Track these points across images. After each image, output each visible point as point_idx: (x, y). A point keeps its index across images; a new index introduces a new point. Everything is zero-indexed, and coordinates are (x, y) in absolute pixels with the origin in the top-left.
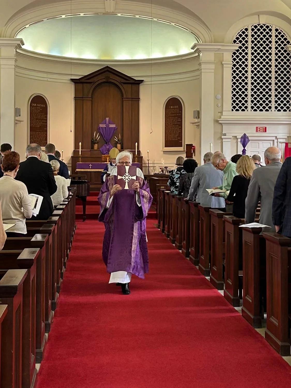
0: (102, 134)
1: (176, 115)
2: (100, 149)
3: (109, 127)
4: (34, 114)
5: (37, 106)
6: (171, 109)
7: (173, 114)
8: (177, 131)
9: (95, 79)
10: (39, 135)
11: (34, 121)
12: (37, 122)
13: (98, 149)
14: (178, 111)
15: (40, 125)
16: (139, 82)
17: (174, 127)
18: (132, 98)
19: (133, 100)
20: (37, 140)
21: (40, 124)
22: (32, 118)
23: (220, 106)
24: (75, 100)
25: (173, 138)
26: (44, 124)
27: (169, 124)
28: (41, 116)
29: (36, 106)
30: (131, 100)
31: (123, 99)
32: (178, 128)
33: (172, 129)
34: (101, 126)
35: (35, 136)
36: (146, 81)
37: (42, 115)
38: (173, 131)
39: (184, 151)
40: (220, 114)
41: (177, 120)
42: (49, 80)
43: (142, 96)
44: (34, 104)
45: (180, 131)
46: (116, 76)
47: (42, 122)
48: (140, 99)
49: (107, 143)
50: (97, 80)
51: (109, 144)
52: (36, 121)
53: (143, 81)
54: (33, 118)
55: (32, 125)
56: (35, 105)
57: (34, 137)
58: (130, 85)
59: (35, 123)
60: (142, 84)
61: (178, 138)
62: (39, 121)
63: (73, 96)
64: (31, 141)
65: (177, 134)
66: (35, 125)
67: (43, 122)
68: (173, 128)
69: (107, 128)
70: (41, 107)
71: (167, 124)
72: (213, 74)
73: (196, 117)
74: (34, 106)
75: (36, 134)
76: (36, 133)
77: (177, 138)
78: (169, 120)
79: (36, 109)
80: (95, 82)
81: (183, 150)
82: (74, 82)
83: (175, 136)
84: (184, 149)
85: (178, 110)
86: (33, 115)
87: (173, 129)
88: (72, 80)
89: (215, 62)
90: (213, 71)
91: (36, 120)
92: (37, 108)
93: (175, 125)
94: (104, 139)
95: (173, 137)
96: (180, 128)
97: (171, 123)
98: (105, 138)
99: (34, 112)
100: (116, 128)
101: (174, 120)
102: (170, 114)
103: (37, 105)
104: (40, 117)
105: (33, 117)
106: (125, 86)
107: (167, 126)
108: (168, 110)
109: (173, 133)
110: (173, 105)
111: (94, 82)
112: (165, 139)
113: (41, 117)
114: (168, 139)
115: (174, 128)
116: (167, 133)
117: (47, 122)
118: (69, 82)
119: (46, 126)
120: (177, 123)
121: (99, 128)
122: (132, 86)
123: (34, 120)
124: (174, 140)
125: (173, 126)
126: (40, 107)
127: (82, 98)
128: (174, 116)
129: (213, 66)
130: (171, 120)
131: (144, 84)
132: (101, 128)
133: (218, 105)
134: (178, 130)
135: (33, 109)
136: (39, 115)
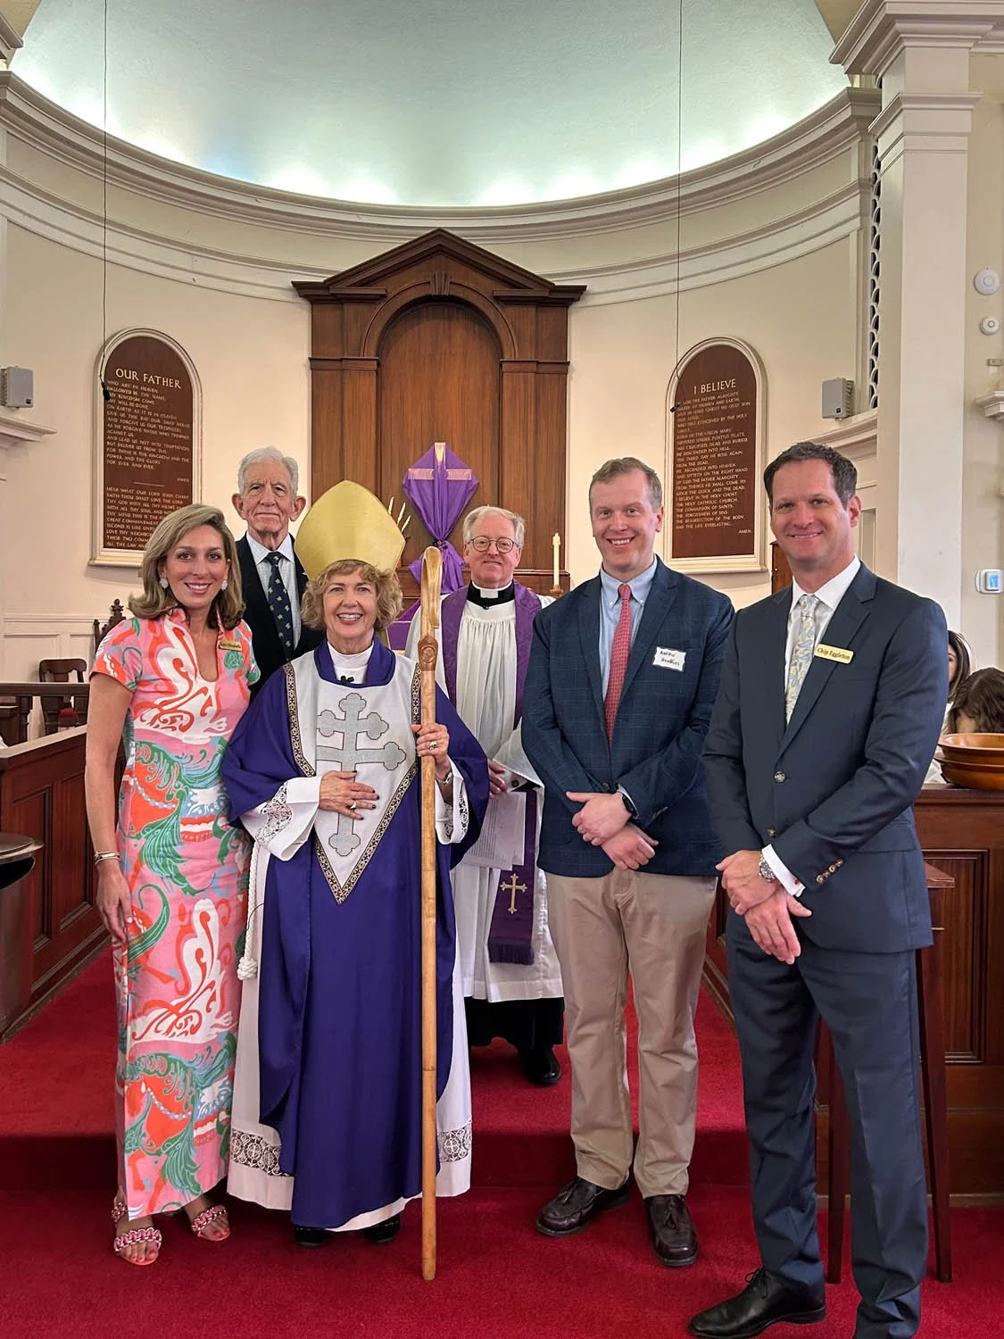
0: (419, 508)
1: (722, 419)
2: (412, 567)
3: (448, 478)
4: (126, 413)
5: (140, 383)
6: (699, 395)
7: (712, 415)
8: (729, 489)
9: (391, 286)
10: (149, 502)
11: (125, 443)
12: (138, 448)
13: (403, 569)
14: (737, 399)
15: (156, 462)
16: (567, 297)
17: (718, 473)
18: (538, 362)
19: (543, 368)
20: (142, 525)
21: (155, 459)
22: (114, 429)
23: (996, 328)
24: (312, 369)
25: (712, 519)
26: (178, 459)
27: (692, 462)
28: (162, 424)
29: (135, 382)
30: (535, 370)
31: (501, 366)
32: (735, 473)
33: (708, 482)
34: (417, 474)
35: (128, 506)
36: (597, 290)
37: (167, 420)
38: (711, 488)
39: (763, 572)
40: (993, 370)
41: (731, 439)
42: (200, 280)
43: (576, 354)
44: (124, 373)
45: (741, 488)
46: (472, 274)
47: (168, 449)
48: (570, 368)
49: (440, 543)
50: (399, 290)
51: (446, 547)
52: (138, 444)
53: (581, 290)
54: (121, 430)
55: (117, 460)
56: (133, 375)
57: (123, 509)
58: (532, 310)
59: (130, 452)
60: (579, 304)
61: (734, 518)
62: (150, 446)
63: (304, 353)
64: (109, 525)
65: (729, 500)
66: (133, 459)
67: (172, 453)
68: (711, 476)
69: (439, 483)
70: (160, 387)
71: (683, 460)
72: (966, 155)
73: (839, 411)
74: (124, 380)
75: (138, 498)
76: (135, 495)
77: (729, 518)
78: (692, 444)
79: (135, 393)
80: (390, 296)
81: (759, 568)
82: (305, 297)
83: (718, 510)
84: (763, 562)
85: (736, 397)
86: (119, 418)
87: (711, 482)
88: (299, 287)
89: (974, 94)
90: (963, 143)
91: (135, 442)
92: (139, 391)
93: (719, 461)
94: (426, 527)
95: (708, 514)
96: (742, 475)
97: (699, 455)
98: (429, 521)
99: (128, 407)
100: (475, 482)
101: (715, 441)
102: (697, 418)
103: (140, 376)
104: (157, 429)
105: (122, 425)
106: (511, 312)
107: (683, 469)
108: (689, 402)
109: (710, 499)
110: (712, 379)
111: (383, 296)
112: (674, 524)
113: (162, 431)
114: (684, 524)
115: (716, 476)
116: (681, 499)
117: (190, 455)
118: (290, 296)
119: (187, 470)
120: (728, 452)
121: (407, 485)
122: (537, 311)
123: (128, 440)
124: (713, 525)
125: (710, 468)
126: (155, 386)
127: (341, 360)
128: (719, 426)
129: (963, 120)
130: (700, 443)
131: (590, 303)
132: (414, 486)
133: (985, 326)
134: (736, 482)
135: (123, 391)
136: (153, 420)
